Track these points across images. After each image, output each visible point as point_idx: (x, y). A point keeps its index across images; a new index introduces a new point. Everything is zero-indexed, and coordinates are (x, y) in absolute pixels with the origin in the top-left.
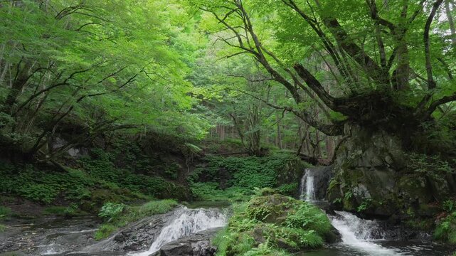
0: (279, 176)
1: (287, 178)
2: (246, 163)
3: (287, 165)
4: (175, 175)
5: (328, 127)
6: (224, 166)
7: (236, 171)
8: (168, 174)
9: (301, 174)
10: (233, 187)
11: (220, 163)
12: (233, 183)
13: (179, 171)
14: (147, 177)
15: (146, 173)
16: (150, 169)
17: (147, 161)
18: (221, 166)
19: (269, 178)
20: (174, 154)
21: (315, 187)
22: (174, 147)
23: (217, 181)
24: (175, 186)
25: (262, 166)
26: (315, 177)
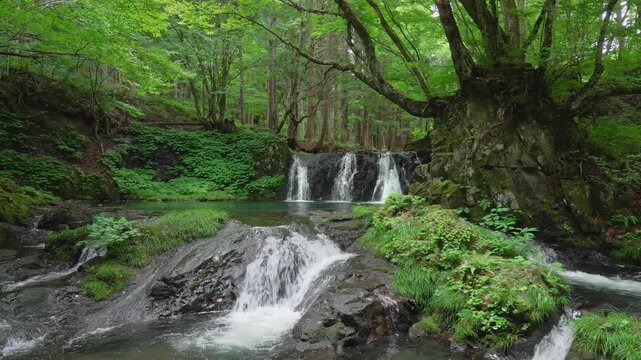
0: (258, 163)
1: (269, 167)
2: (203, 141)
3: (271, 149)
4: (78, 154)
5: (419, 104)
6: (165, 143)
7: (187, 152)
8: (63, 151)
9: (289, 162)
10: (182, 178)
11: (157, 138)
12: (180, 173)
13: (84, 147)
14: (24, 157)
15: (17, 147)
16: (25, 140)
17: (18, 124)
18: (159, 144)
19: (242, 166)
20: (70, 116)
21: (309, 181)
22: (68, 101)
23: (154, 168)
24: (83, 175)
25: (229, 148)
26: (309, 168)
